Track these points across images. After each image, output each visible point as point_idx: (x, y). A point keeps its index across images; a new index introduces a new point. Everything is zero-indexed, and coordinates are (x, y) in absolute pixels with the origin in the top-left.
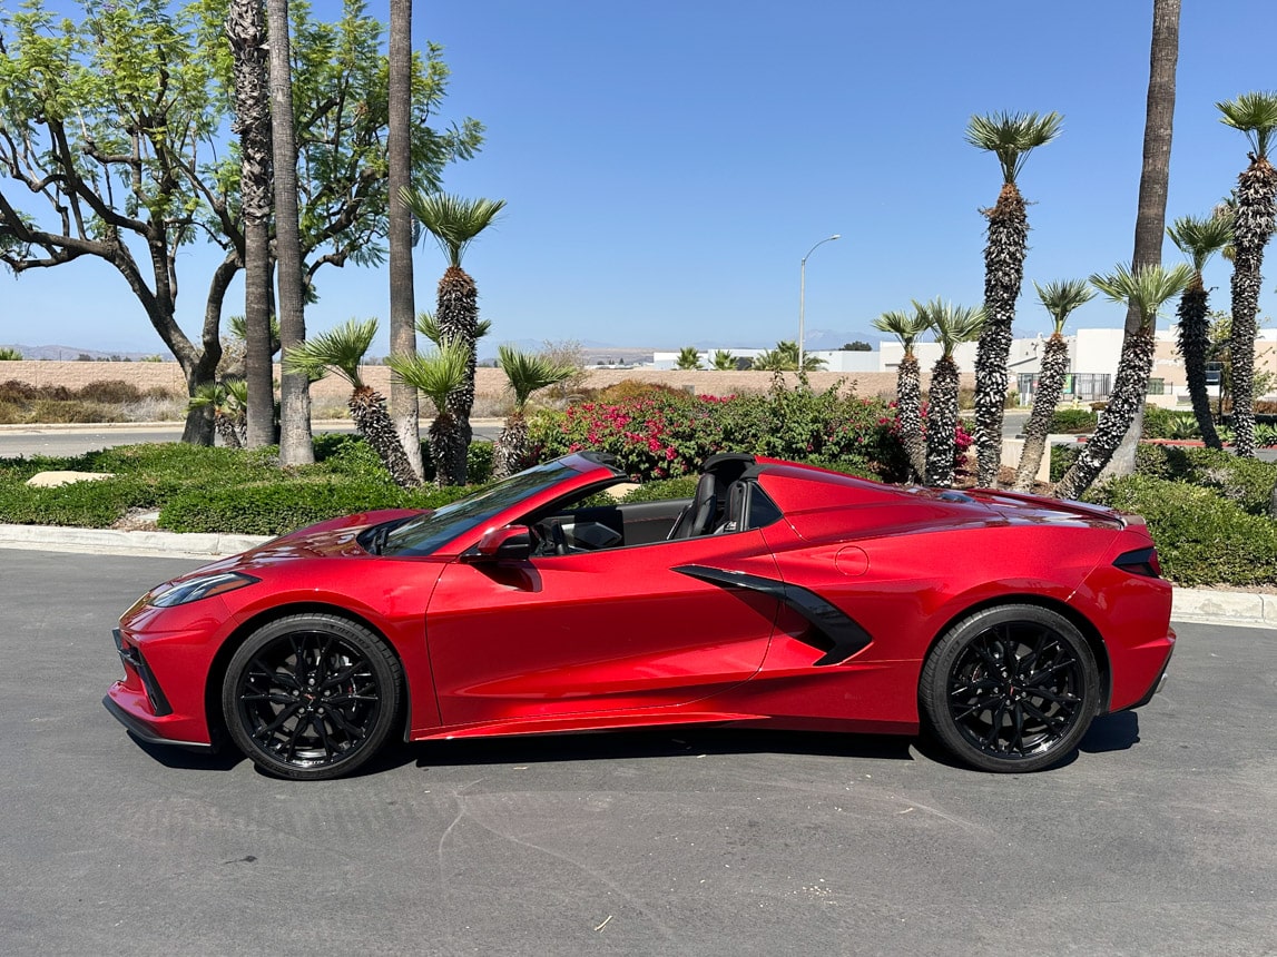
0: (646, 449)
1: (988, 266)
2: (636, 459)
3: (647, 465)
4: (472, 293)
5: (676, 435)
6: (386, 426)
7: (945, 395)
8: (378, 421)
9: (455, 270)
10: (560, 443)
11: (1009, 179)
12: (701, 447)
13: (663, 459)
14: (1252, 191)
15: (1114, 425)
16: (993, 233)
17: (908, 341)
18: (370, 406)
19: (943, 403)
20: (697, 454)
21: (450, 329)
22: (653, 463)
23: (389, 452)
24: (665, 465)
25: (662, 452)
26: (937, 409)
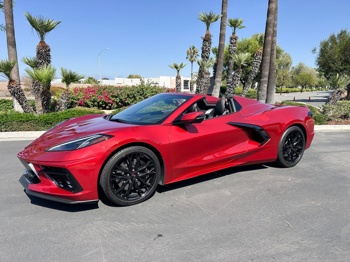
0: (104, 100)
1: (202, 52)
2: (102, 103)
3: (105, 105)
4: (49, 50)
5: (113, 96)
6: (22, 94)
7: (202, 83)
8: (19, 92)
9: (42, 42)
10: (74, 99)
11: (208, 30)
12: (121, 100)
13: (110, 103)
14: (233, 41)
15: (232, 90)
16: (205, 43)
17: (178, 71)
18: (16, 87)
19: (201, 85)
20: (120, 102)
21: (42, 62)
22: (107, 104)
23: (24, 102)
24: (110, 105)
25: (110, 101)
26: (200, 87)
